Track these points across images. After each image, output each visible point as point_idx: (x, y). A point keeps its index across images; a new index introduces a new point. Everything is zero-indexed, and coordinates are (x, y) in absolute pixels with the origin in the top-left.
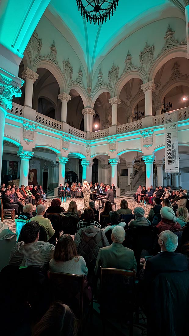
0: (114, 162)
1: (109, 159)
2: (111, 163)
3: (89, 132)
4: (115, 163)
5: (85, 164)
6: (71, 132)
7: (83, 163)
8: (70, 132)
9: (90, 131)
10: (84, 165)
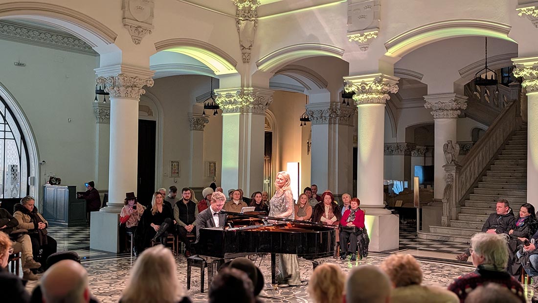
0: (370, 91)
1: (347, 75)
2: (353, 93)
4: (374, 96)
5: (235, 102)
7: (223, 99)
10: (231, 107)
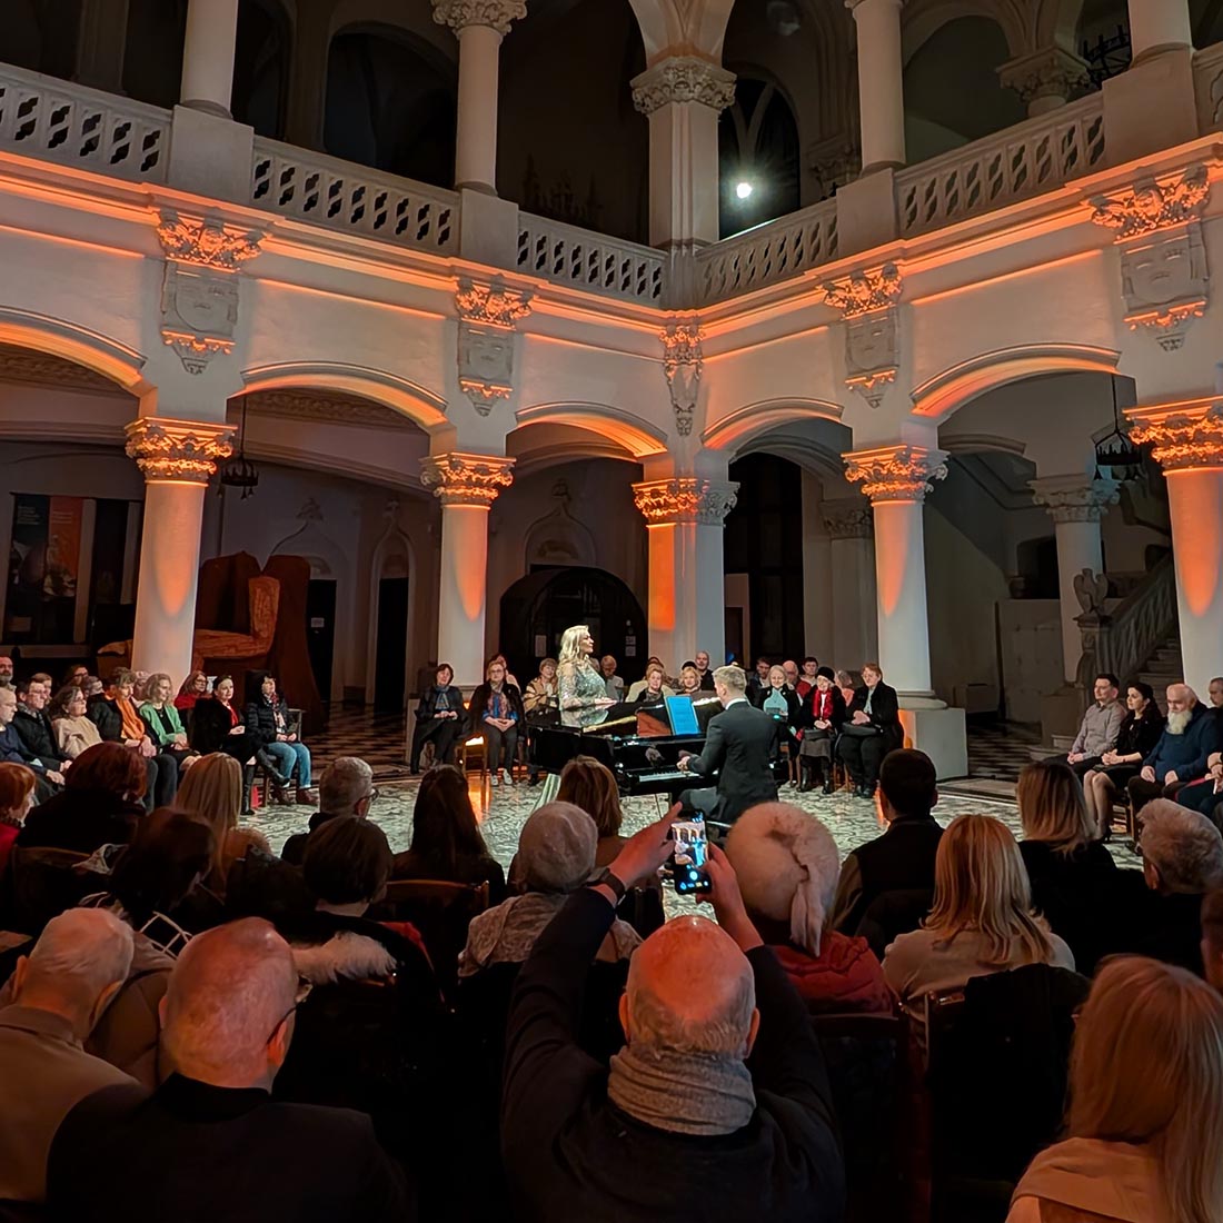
3: (689, 244)
6: (532, 257)
8: (524, 256)
9: (695, 236)
